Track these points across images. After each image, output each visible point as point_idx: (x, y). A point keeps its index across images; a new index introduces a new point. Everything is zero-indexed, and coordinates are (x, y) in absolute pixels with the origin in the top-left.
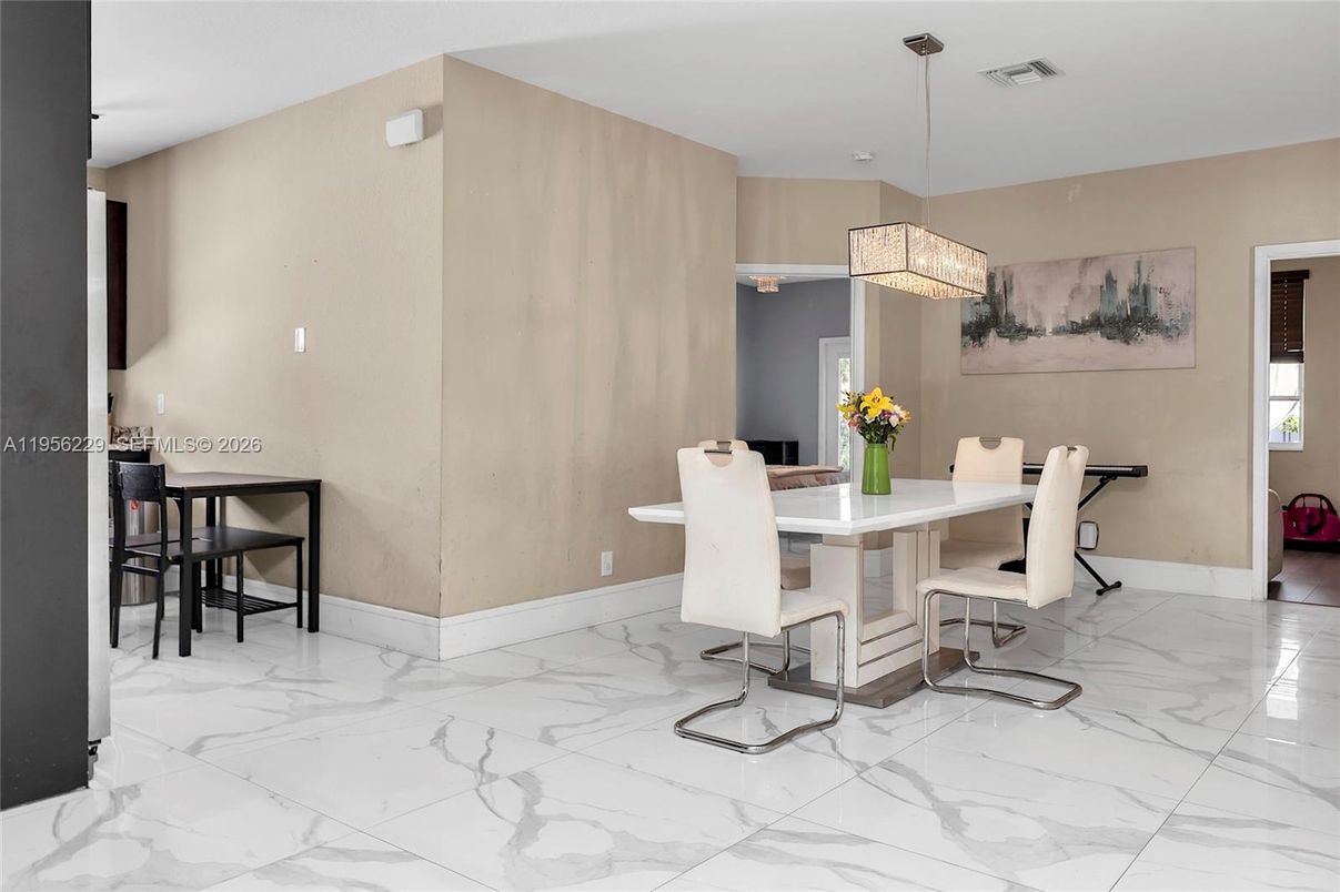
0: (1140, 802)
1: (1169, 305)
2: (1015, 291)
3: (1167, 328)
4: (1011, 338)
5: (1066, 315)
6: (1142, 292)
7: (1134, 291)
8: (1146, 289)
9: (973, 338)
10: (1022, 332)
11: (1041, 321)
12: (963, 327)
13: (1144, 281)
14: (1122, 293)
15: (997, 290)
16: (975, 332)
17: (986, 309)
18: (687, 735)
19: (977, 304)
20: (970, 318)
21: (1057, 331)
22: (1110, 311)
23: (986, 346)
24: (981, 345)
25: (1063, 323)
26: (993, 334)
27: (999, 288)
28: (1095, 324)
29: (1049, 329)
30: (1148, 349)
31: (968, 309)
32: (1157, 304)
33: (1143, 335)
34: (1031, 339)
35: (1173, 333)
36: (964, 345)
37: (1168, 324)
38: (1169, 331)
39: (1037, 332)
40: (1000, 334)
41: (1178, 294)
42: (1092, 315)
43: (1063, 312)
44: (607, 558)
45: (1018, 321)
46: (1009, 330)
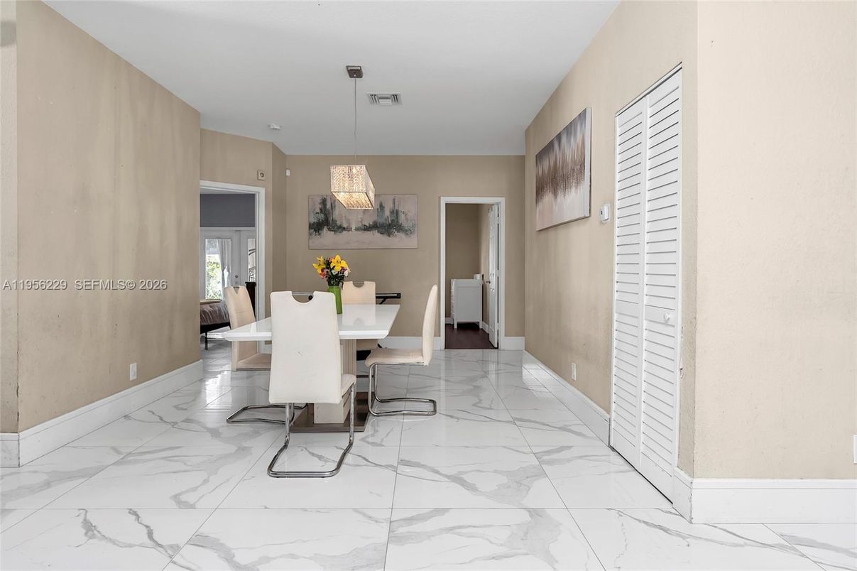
0: (517, 451)
1: (407, 219)
2: (337, 208)
3: (406, 231)
4: (335, 231)
5: (361, 222)
6: (395, 213)
7: (392, 212)
8: (397, 212)
9: (315, 231)
10: (341, 229)
11: (349, 224)
12: (310, 224)
13: (396, 208)
14: (387, 213)
15: (328, 207)
16: (316, 227)
17: (322, 216)
18: (277, 475)
19: (317, 213)
20: (313, 220)
21: (357, 229)
22: (381, 221)
23: (322, 234)
24: (320, 234)
25: (360, 225)
26: (325, 228)
27: (328, 206)
28: (374, 227)
29: (354, 228)
30: (398, 240)
31: (312, 215)
32: (402, 218)
33: (396, 233)
34: (344, 232)
35: (409, 232)
36: (310, 234)
37: (406, 228)
38: (407, 232)
39: (348, 229)
40: (329, 229)
41: (410, 215)
42: (373, 222)
43: (360, 220)
44: (133, 368)
45: (339, 223)
46: (333, 227)
